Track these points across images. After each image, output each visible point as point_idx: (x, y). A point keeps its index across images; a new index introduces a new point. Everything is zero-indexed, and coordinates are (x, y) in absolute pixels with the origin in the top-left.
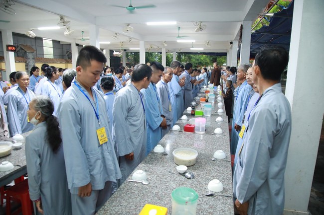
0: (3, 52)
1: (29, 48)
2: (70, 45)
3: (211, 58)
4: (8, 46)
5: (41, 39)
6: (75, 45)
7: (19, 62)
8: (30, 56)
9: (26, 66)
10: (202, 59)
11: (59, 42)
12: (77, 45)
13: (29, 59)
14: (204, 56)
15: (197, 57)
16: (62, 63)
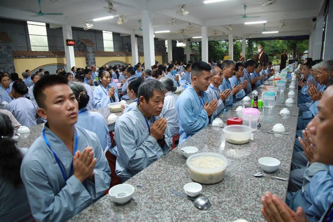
0: (64, 47)
1: (89, 41)
2: (129, 36)
3: (289, 44)
4: (67, 41)
5: (101, 32)
6: (134, 36)
7: (80, 56)
8: (90, 49)
9: (87, 60)
10: (278, 45)
11: (119, 34)
12: (136, 36)
13: (89, 53)
14: (281, 41)
15: (272, 43)
16: (122, 56)
